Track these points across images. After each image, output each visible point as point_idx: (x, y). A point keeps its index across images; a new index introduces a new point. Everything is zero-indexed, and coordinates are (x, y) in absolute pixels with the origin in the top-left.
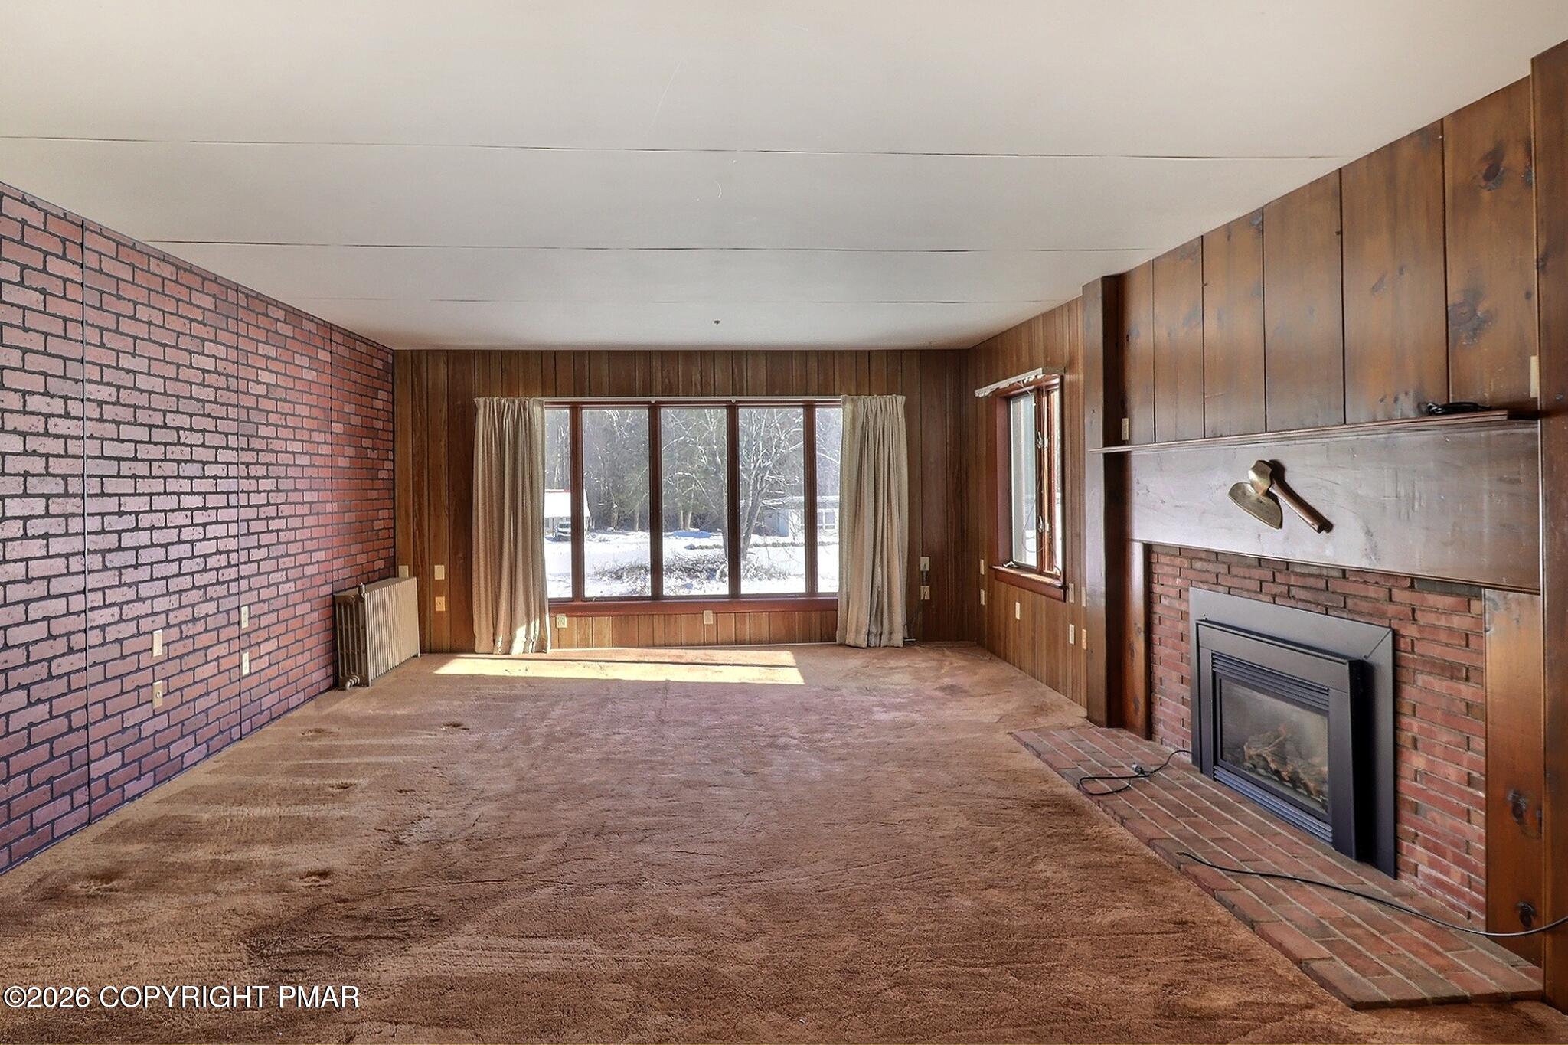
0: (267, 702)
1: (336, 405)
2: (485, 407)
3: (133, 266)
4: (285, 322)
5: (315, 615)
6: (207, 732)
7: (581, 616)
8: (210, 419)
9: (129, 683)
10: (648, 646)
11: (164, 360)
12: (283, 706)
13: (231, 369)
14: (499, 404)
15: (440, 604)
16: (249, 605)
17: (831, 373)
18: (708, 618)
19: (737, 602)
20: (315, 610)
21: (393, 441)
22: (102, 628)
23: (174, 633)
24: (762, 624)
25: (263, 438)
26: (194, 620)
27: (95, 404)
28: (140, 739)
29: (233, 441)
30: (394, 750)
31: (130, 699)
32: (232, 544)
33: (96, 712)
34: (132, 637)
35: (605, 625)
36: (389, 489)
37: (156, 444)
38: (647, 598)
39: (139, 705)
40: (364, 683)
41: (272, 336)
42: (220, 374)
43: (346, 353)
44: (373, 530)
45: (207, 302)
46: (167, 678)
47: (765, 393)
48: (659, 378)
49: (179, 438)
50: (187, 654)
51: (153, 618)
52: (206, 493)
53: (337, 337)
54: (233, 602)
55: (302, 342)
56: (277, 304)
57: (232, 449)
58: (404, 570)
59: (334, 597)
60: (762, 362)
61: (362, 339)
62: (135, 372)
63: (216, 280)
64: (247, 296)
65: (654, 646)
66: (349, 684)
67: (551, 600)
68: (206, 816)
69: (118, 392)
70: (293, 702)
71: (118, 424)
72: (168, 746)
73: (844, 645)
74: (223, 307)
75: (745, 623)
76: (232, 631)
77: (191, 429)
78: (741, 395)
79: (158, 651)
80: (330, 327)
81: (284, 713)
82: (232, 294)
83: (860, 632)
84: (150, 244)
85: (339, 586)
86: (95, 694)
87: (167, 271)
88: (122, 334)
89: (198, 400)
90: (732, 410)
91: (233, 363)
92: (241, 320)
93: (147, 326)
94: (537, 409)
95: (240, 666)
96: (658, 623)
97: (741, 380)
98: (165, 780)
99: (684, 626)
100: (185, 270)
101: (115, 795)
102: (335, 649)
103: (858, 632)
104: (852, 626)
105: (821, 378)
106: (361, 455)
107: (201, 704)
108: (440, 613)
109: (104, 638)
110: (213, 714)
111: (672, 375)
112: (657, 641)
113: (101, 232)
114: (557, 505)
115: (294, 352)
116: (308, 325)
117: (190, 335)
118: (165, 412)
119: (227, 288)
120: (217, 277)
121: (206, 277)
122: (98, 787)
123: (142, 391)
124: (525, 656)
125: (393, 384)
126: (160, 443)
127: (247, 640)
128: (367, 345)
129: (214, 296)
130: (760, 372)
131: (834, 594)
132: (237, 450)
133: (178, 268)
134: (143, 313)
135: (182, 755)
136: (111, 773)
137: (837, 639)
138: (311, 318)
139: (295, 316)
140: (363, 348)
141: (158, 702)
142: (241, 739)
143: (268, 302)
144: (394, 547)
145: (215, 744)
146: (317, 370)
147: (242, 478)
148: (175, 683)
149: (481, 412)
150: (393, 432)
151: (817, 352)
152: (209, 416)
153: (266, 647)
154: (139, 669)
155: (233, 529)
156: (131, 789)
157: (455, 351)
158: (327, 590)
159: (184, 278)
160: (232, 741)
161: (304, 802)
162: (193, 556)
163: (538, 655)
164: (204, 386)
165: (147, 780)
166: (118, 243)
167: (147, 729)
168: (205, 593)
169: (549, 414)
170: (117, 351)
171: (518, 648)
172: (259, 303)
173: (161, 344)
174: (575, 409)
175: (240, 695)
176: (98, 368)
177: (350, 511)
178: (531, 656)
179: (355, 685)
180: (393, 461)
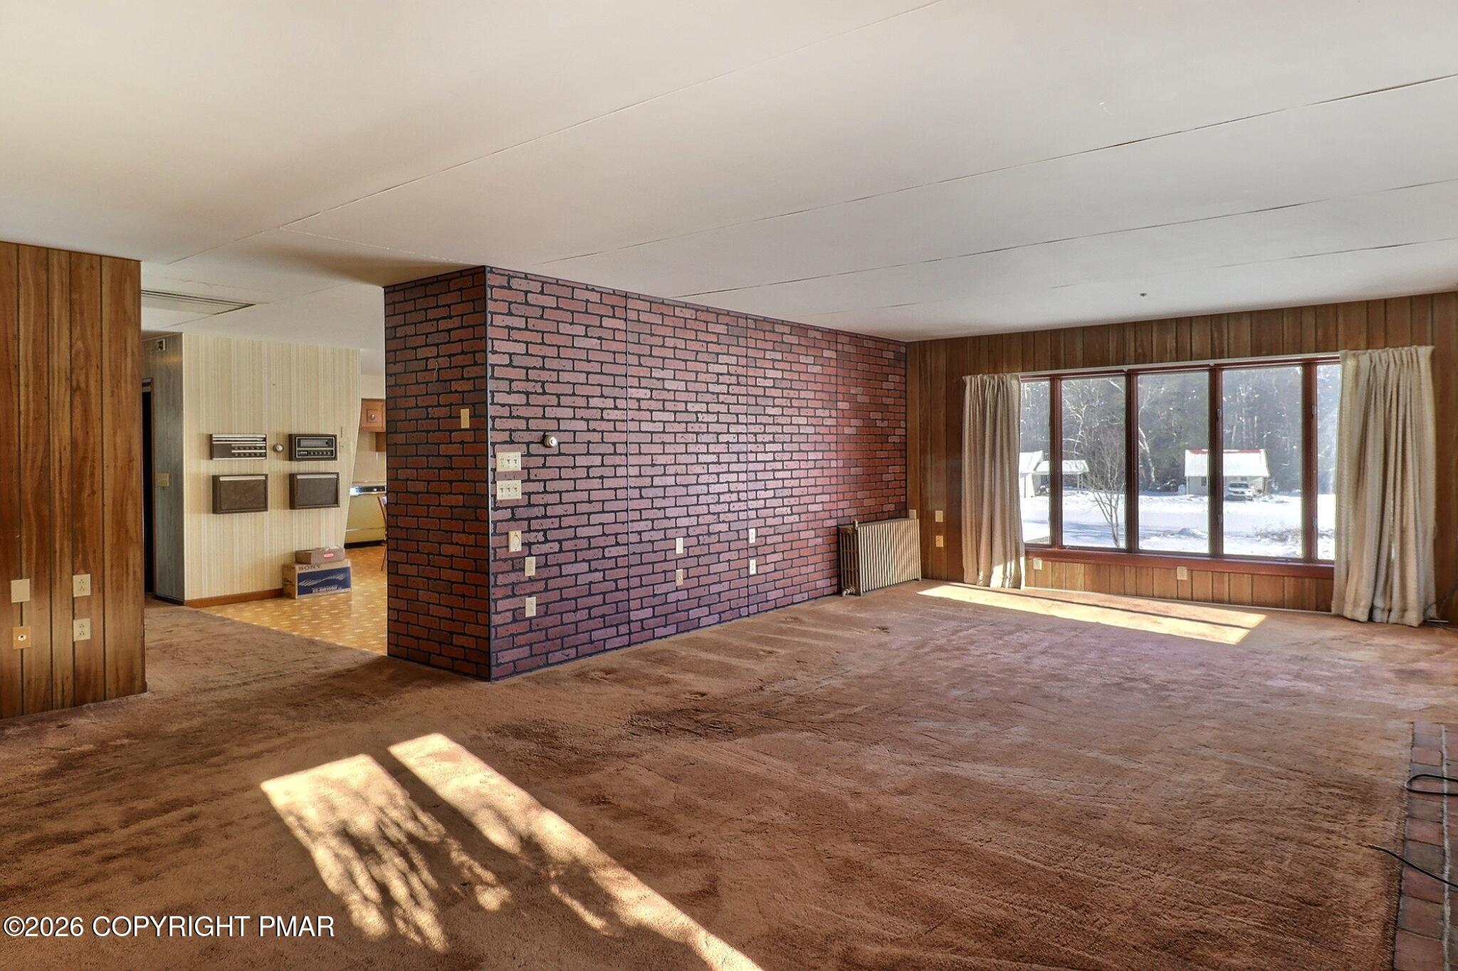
0: (772, 595)
1: (841, 389)
2: (971, 382)
3: (662, 314)
4: (790, 334)
5: (820, 540)
6: (720, 607)
7: (1056, 561)
8: (723, 405)
9: (658, 568)
10: (1118, 594)
11: (686, 370)
12: (788, 600)
13: (741, 371)
14: (982, 380)
15: (940, 541)
16: (756, 528)
17: (1332, 329)
18: (1182, 574)
19: (1217, 562)
20: (819, 536)
21: (906, 413)
22: (640, 533)
23: (693, 541)
24: (1244, 587)
25: (770, 416)
26: (709, 534)
27: (635, 401)
28: (666, 603)
29: (742, 419)
30: (826, 637)
31: (661, 577)
32: (742, 487)
33: (635, 582)
34: (661, 540)
35: (1079, 570)
36: (900, 450)
37: (679, 422)
38: (1122, 550)
39: (665, 582)
40: (857, 593)
41: (778, 345)
42: (731, 375)
43: (853, 350)
44: (882, 481)
45: (722, 329)
46: (687, 569)
47: (1249, 353)
48: (1132, 349)
49: (698, 418)
50: (704, 555)
51: (677, 530)
52: (719, 453)
53: (845, 339)
54: (743, 525)
55: (807, 347)
56: (783, 323)
57: (742, 424)
58: (913, 513)
59: (838, 530)
60: (1246, 324)
61: (870, 338)
62: (663, 379)
63: (728, 313)
64: (755, 321)
65: (1125, 594)
66: (845, 592)
67: (1026, 545)
68: (684, 653)
69: (651, 392)
70: (797, 598)
71: (651, 411)
72: (688, 610)
73: (1340, 616)
74: (736, 331)
75: (1223, 582)
76: (742, 544)
77: (708, 412)
78: (1220, 358)
79: (680, 550)
80: (837, 333)
81: (788, 605)
82: (742, 322)
83: (1359, 606)
84: (678, 299)
85: (842, 521)
86: (633, 571)
87: (688, 313)
88: (654, 357)
89: (713, 393)
90: (1215, 372)
91: (743, 367)
92: (750, 337)
93: (672, 350)
94: (1014, 382)
95: (748, 568)
96: (1130, 575)
97: (1221, 343)
98: (685, 631)
99: (1158, 579)
100: (702, 311)
101: (648, 634)
102: (839, 567)
103: (1356, 604)
104: (1350, 597)
105: (1320, 333)
106: (869, 425)
107: (714, 589)
108: (940, 548)
109: (641, 539)
110: (724, 597)
111: (1145, 343)
112: (1128, 591)
113: (639, 297)
114: (1032, 464)
115: (799, 354)
116: (812, 334)
117: (707, 352)
118: (686, 402)
119: (738, 317)
120: (728, 312)
121: (718, 313)
122: (635, 627)
123: (669, 390)
124: (1002, 590)
125: (906, 369)
126: (683, 422)
127: (756, 551)
128: (876, 341)
129: (727, 325)
130: (1246, 332)
131: (1332, 562)
132: (746, 424)
133: (697, 310)
134: (670, 342)
135: (699, 618)
136: (645, 619)
137: (1333, 609)
138: (815, 329)
139: (800, 329)
140: (871, 344)
141: (680, 581)
142: (748, 616)
143: (774, 322)
144: (906, 495)
145: (725, 616)
146: (822, 365)
147: (750, 443)
148: (692, 572)
149: (968, 387)
150: (906, 406)
151: (1315, 307)
152: (722, 403)
153: (770, 558)
154: (665, 560)
155: (743, 477)
156: (659, 632)
157: (952, 339)
158: (833, 523)
159: (701, 316)
160: (741, 616)
161: (739, 657)
162: (709, 493)
163: (1016, 591)
164: (718, 384)
165: (672, 629)
166: (651, 302)
167: (671, 598)
168: (719, 517)
169: (1026, 387)
170: (651, 368)
171: (996, 581)
172: (765, 325)
173: (683, 360)
174: (1054, 380)
175: (747, 587)
176: (637, 379)
177: (856, 467)
178: (1006, 590)
179: (850, 594)
180: (906, 428)
